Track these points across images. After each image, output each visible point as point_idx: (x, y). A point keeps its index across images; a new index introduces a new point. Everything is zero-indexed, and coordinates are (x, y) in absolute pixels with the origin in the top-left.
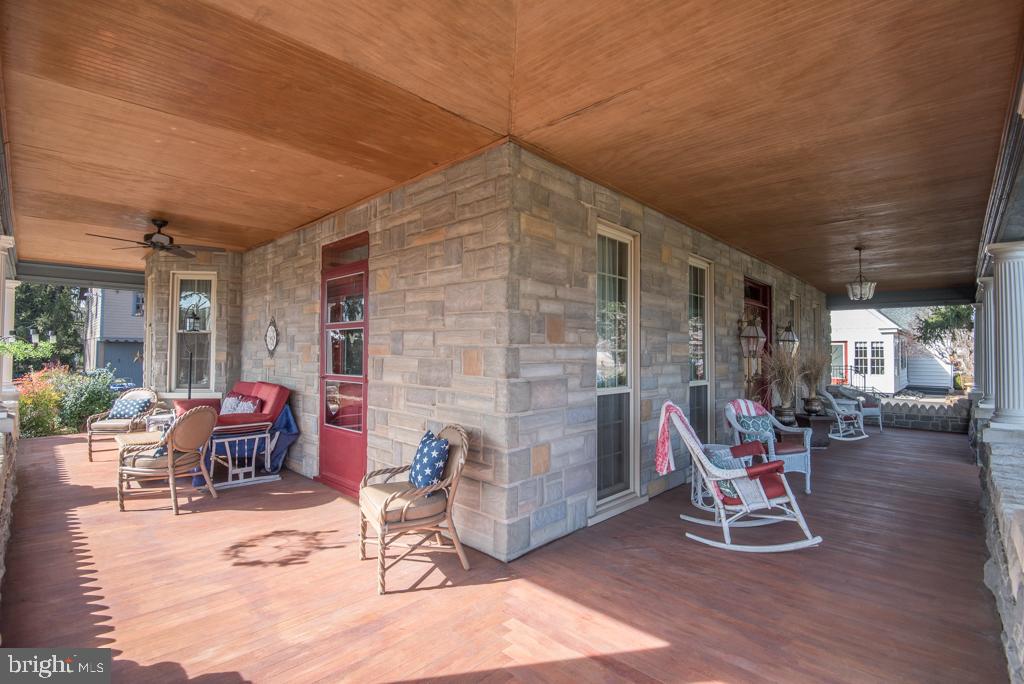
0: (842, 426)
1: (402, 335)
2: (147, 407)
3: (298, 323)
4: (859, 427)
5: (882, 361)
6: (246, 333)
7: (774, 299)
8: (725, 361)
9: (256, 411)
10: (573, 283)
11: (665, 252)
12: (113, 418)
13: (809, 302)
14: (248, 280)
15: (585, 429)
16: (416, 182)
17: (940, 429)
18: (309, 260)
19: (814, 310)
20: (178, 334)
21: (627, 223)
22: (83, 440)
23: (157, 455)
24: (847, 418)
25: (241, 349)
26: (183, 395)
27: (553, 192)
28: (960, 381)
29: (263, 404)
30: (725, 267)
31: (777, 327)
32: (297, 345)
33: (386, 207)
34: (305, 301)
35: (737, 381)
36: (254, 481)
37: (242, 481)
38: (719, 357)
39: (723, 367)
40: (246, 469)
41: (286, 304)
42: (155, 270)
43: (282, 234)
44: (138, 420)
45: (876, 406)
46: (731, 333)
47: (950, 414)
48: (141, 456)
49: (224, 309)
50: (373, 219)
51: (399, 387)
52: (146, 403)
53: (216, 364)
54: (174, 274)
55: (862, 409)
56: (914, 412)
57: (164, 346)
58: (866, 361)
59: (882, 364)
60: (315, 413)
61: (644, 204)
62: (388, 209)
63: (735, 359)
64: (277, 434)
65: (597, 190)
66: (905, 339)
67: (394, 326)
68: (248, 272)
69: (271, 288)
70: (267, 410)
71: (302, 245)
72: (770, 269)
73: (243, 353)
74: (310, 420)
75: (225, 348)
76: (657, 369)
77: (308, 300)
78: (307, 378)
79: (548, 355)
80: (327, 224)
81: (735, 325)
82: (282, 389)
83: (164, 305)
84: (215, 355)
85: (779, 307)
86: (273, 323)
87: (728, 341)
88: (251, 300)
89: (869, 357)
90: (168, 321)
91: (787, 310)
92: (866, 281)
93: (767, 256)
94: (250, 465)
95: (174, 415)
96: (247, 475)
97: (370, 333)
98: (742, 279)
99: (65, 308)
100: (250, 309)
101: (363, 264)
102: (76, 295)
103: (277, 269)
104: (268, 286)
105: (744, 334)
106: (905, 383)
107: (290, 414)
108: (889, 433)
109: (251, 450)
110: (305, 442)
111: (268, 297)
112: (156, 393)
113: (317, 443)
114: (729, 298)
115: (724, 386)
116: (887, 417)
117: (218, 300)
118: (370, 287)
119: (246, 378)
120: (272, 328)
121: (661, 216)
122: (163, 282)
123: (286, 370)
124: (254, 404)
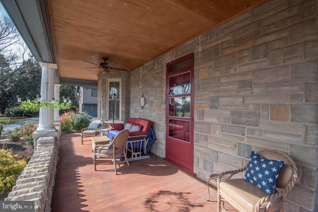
1: (218, 99)
2: (100, 126)
3: (155, 96)
6: (131, 100)
9: (140, 130)
12: (89, 130)
14: (132, 81)
16: (226, 22)
18: (160, 70)
20: (109, 101)
22: (79, 136)
23: (109, 149)
25: (129, 106)
26: (111, 122)
29: (142, 127)
32: (154, 104)
33: (205, 39)
34: (157, 87)
36: (141, 158)
37: (136, 158)
40: (138, 153)
41: (149, 89)
42: (101, 79)
43: (147, 62)
44: (97, 131)
48: (103, 149)
49: (124, 92)
50: (197, 46)
51: (215, 124)
52: (99, 124)
53: (122, 111)
54: (107, 80)
57: (105, 105)
60: (164, 132)
62: (207, 39)
64: (148, 139)
67: (211, 94)
68: (132, 78)
69: (142, 83)
70: (144, 130)
71: (156, 64)
73: (130, 107)
74: (161, 134)
75: (124, 106)
77: (160, 86)
78: (160, 117)
80: (168, 54)
82: (150, 121)
83: (104, 91)
84: (121, 108)
86: (143, 96)
88: (133, 88)
90: (106, 96)
94: (139, 151)
95: (109, 129)
96: (138, 155)
97: (195, 99)
99: (73, 95)
100: (133, 92)
101: (191, 67)
102: (76, 91)
103: (144, 76)
104: (140, 83)
107: (152, 132)
109: (139, 145)
110: (158, 143)
111: (140, 87)
112: (102, 121)
113: (165, 144)
117: (122, 88)
118: (195, 77)
119: (132, 116)
120: (142, 99)
122: (104, 83)
123: (149, 114)
124: (139, 127)
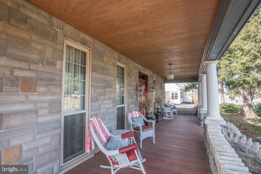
0: (167, 115)
4: (171, 115)
5: (177, 96)
7: (149, 79)
8: (132, 98)
10: (45, 63)
11: (105, 59)
13: (159, 81)
15: (51, 133)
17: (191, 114)
19: (161, 83)
21: (84, 43)
24: (168, 113)
27: (31, 18)
28: (194, 101)
30: (132, 67)
31: (150, 87)
35: (136, 104)
38: (129, 97)
39: (131, 100)
45: (175, 109)
46: (134, 89)
47: (193, 110)
55: (172, 110)
56: (185, 110)
58: (174, 96)
59: (177, 97)
61: (94, 38)
63: (135, 97)
65: (65, 25)
66: (182, 91)
72: (147, 70)
76: (100, 102)
79: (22, 98)
81: (135, 86)
85: (150, 82)
87: (133, 92)
89: (175, 95)
91: (153, 82)
92: (172, 74)
93: (146, 66)
98: (138, 72)
105: (138, 89)
106: (182, 101)
108: (179, 116)
114: (133, 78)
115: (131, 106)
116: (178, 111)
121: (104, 45)
